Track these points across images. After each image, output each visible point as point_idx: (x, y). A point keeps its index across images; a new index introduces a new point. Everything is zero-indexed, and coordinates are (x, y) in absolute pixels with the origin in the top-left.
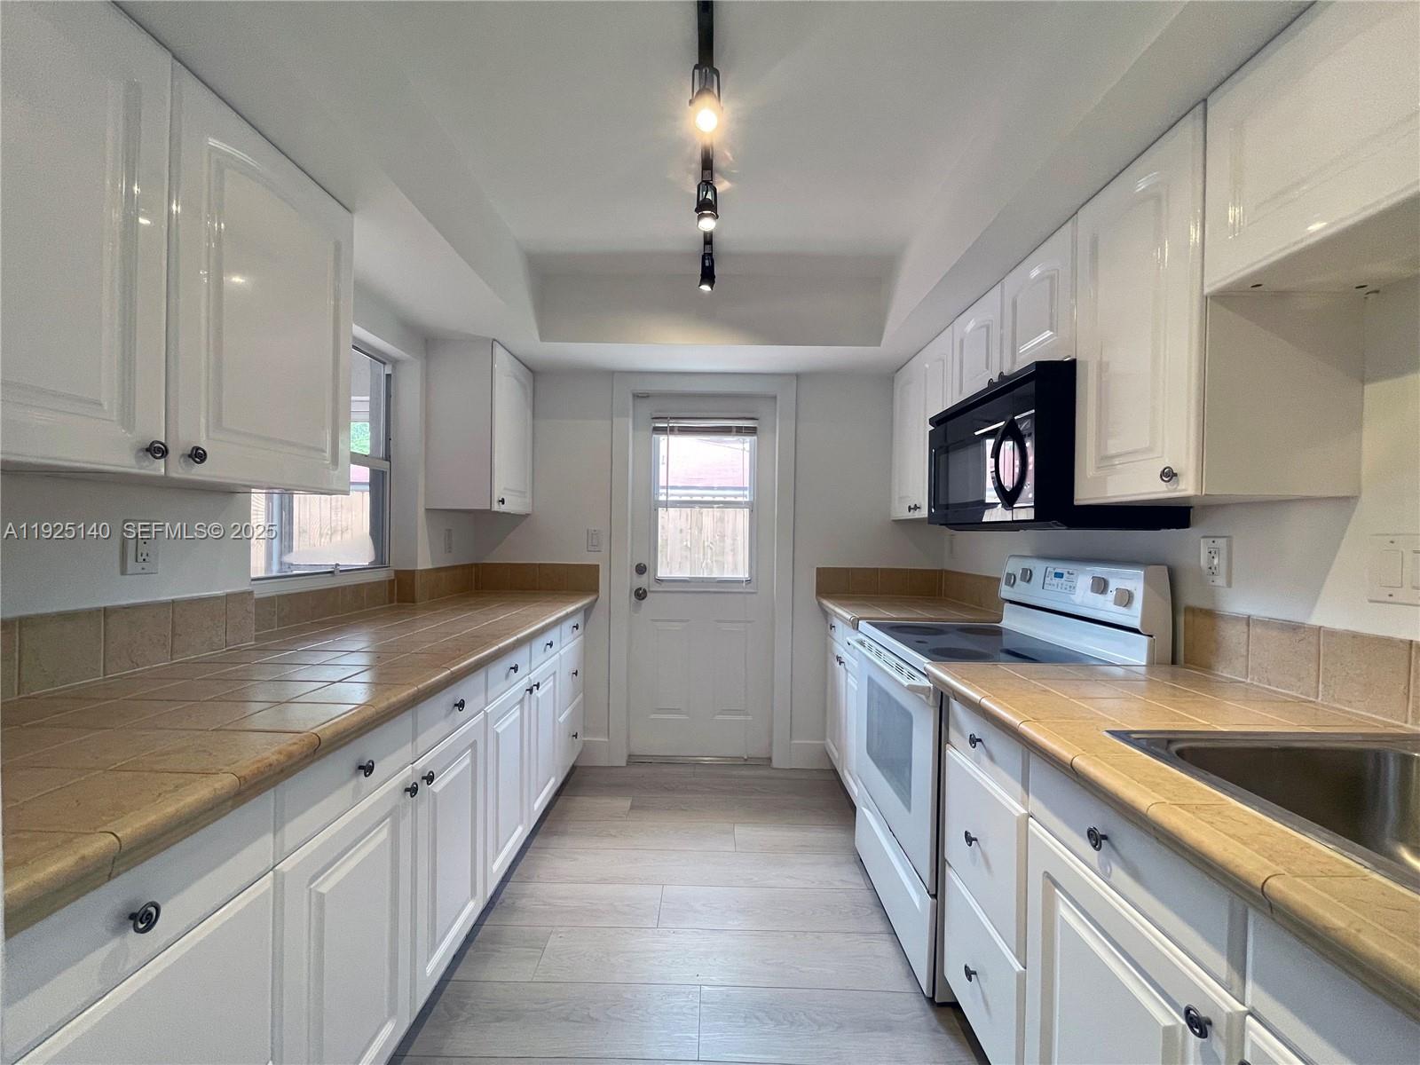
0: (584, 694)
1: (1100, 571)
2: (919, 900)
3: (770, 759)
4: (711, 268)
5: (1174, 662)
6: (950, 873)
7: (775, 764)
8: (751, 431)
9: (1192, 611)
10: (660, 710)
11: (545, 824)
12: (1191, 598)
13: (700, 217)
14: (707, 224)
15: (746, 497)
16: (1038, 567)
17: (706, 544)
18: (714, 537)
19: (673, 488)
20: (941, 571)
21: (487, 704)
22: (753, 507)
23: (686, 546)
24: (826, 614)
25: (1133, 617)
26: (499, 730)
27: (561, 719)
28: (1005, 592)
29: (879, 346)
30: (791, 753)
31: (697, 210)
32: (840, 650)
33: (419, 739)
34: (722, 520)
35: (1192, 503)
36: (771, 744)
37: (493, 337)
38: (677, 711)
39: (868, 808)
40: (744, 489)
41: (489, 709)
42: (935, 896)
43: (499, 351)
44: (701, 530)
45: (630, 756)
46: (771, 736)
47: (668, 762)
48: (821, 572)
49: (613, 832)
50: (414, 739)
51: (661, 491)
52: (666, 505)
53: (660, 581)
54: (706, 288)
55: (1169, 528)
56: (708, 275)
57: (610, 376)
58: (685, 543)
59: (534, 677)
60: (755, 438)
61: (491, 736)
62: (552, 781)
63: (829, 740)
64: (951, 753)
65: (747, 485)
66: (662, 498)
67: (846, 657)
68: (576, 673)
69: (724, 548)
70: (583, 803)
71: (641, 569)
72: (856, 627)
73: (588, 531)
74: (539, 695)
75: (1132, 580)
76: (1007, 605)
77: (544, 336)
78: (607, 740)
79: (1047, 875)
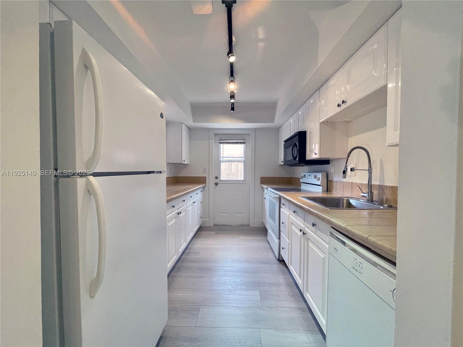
0: (203, 208)
1: (316, 174)
2: (277, 241)
3: (249, 225)
4: (234, 107)
5: (327, 191)
6: (281, 233)
7: (250, 226)
8: (244, 143)
9: (330, 181)
10: (222, 213)
11: (196, 236)
12: (330, 179)
13: (231, 99)
14: (232, 101)
15: (243, 159)
16: (307, 174)
17: (233, 173)
18: (235, 171)
19: (224, 157)
20: (292, 177)
21: (187, 203)
22: (244, 162)
23: (227, 174)
24: (263, 188)
25: (319, 183)
26: (189, 209)
27: (199, 212)
28: (301, 180)
29: (274, 123)
30: (254, 223)
31: (230, 98)
32: (265, 196)
33: (179, 205)
34: (237, 166)
35: (330, 159)
36: (249, 221)
37: (182, 122)
38: (226, 213)
39: (270, 229)
40: (242, 157)
41: (188, 204)
42: (279, 239)
43: (183, 125)
44: (231, 170)
45: (214, 224)
46: (249, 220)
47: (224, 225)
48: (262, 178)
49: (212, 237)
50: (178, 205)
51: (221, 158)
52: (223, 162)
53: (221, 181)
54: (232, 111)
55: (327, 164)
56: (233, 109)
57: (209, 130)
58: (227, 173)
59: (194, 200)
60: (245, 145)
61: (188, 210)
62: (197, 226)
63: (263, 219)
64: (281, 209)
65: (243, 156)
66: (222, 160)
67: (266, 197)
68: (202, 202)
69: (238, 175)
70: (203, 233)
71: (217, 178)
72: (267, 189)
73: (203, 168)
74: (195, 205)
75: (319, 175)
76: (302, 183)
77: (194, 121)
78: (208, 220)
79: (291, 223)
